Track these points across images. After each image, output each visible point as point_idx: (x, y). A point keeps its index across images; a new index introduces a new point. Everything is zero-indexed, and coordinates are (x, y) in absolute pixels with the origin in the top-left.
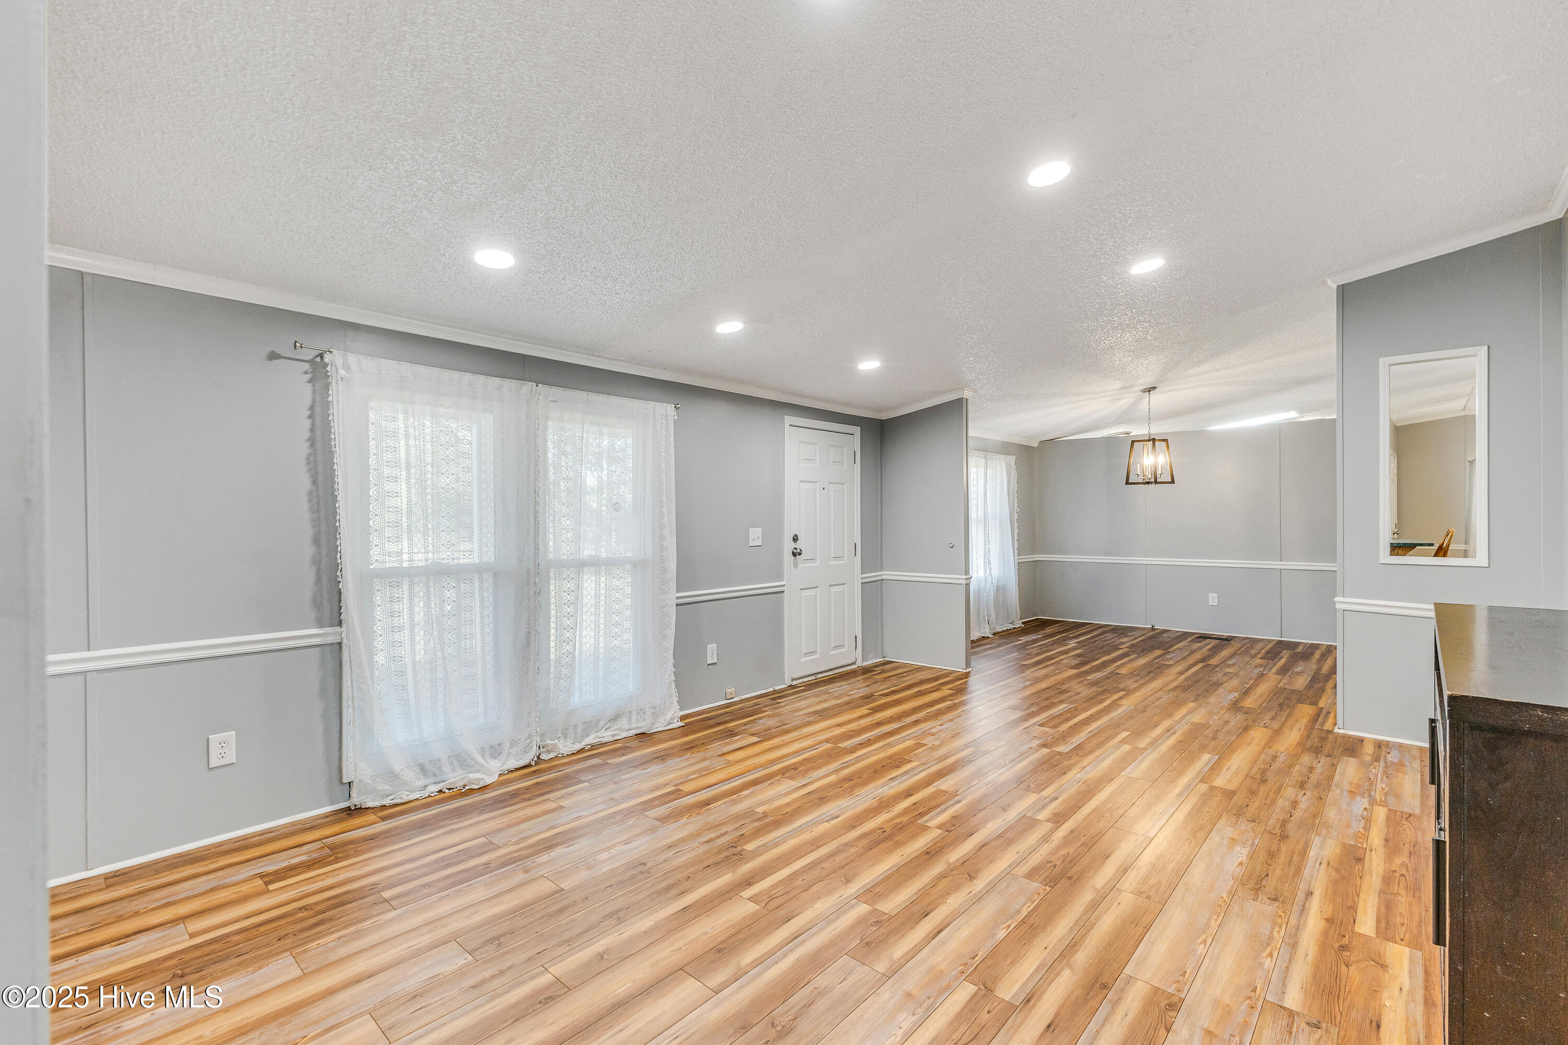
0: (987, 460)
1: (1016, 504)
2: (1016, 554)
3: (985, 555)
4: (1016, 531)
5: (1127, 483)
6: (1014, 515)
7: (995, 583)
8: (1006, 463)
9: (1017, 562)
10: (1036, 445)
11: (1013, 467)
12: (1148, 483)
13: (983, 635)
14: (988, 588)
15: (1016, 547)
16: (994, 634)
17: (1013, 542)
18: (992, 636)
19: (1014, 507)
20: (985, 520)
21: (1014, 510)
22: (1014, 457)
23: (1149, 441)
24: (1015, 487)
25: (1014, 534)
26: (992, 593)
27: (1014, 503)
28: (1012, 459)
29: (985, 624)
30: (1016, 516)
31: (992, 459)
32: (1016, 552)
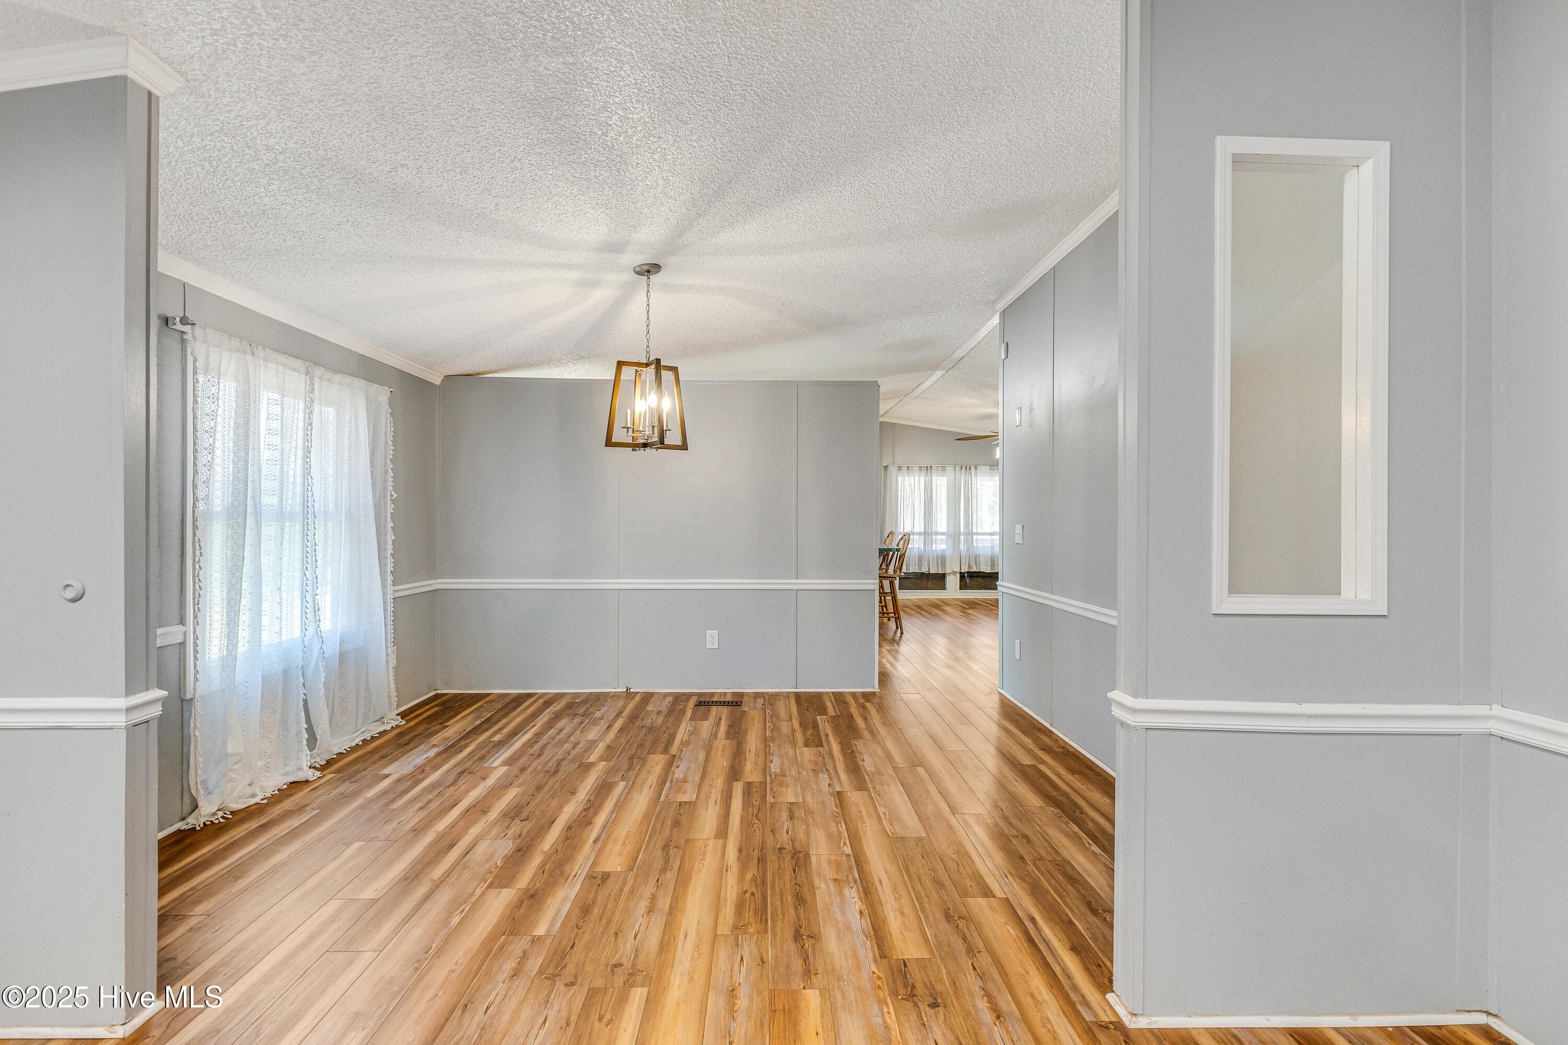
0: (312, 379)
1: (390, 484)
2: (389, 582)
3: (304, 592)
4: (390, 537)
5: (609, 443)
6: (385, 504)
7: (332, 649)
8: (367, 399)
9: (390, 597)
10: (437, 381)
11: (385, 410)
12: (645, 445)
13: (291, 779)
14: (312, 665)
15: (389, 568)
16: (322, 768)
17: (381, 558)
18: (318, 774)
19: (385, 489)
20: (305, 516)
21: (385, 496)
22: (387, 390)
23: (647, 365)
24: (387, 448)
25: (385, 542)
26: (323, 675)
27: (385, 481)
28: (383, 395)
29: (300, 751)
30: (390, 508)
31: (330, 381)
32: (390, 578)
